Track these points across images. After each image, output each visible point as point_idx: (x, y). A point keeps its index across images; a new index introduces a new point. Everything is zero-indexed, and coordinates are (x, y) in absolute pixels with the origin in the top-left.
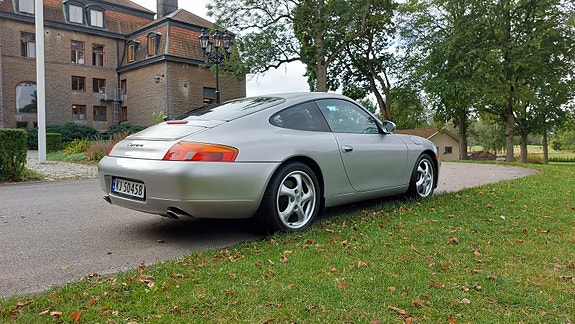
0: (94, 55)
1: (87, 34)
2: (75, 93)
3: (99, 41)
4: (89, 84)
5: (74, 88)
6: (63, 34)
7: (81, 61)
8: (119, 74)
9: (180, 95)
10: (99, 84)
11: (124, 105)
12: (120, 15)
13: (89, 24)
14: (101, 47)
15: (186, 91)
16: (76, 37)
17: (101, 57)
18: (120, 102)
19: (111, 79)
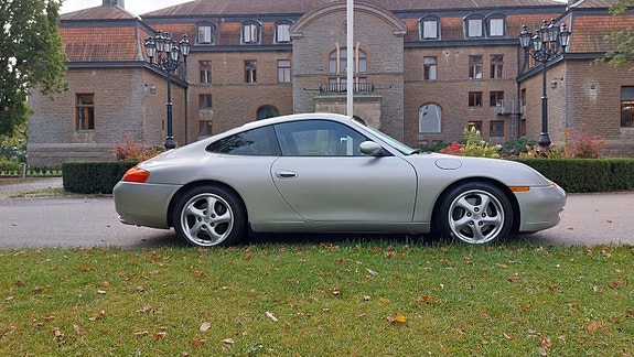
0: (493, 67)
1: (486, 46)
2: (472, 109)
3: (497, 51)
4: (486, 99)
5: (471, 104)
6: (462, 51)
7: (479, 76)
8: (519, 83)
9: (586, 99)
10: (496, 97)
11: (523, 118)
12: (523, 17)
13: (489, 34)
14: (499, 58)
15: (593, 94)
16: (474, 52)
17: (500, 67)
18: (519, 115)
19: (510, 89)
